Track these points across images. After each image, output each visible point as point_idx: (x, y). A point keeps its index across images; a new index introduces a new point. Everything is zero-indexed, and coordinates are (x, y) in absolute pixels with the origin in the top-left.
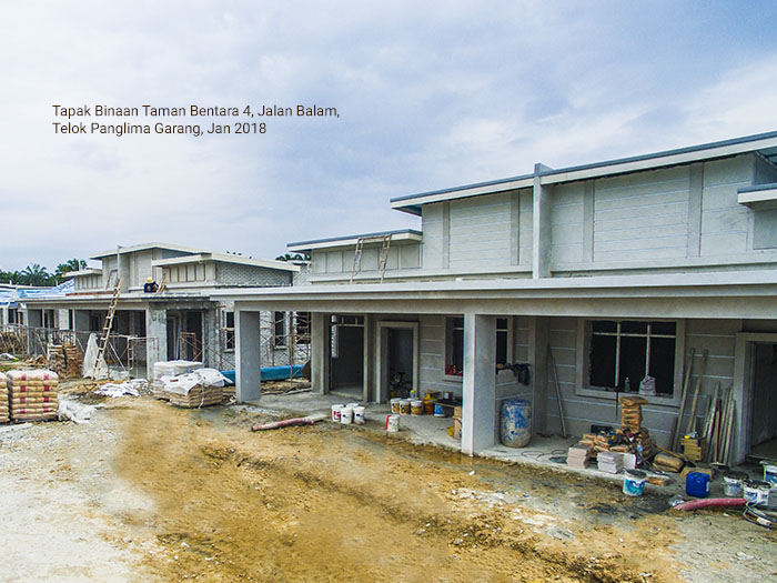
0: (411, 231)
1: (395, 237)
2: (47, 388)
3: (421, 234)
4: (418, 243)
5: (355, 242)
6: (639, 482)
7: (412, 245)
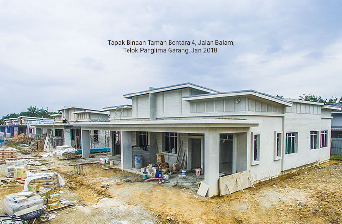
0: (127, 105)
1: (124, 107)
2: (12, 153)
3: (132, 106)
4: (132, 108)
5: (116, 108)
6: (144, 175)
7: (129, 109)
